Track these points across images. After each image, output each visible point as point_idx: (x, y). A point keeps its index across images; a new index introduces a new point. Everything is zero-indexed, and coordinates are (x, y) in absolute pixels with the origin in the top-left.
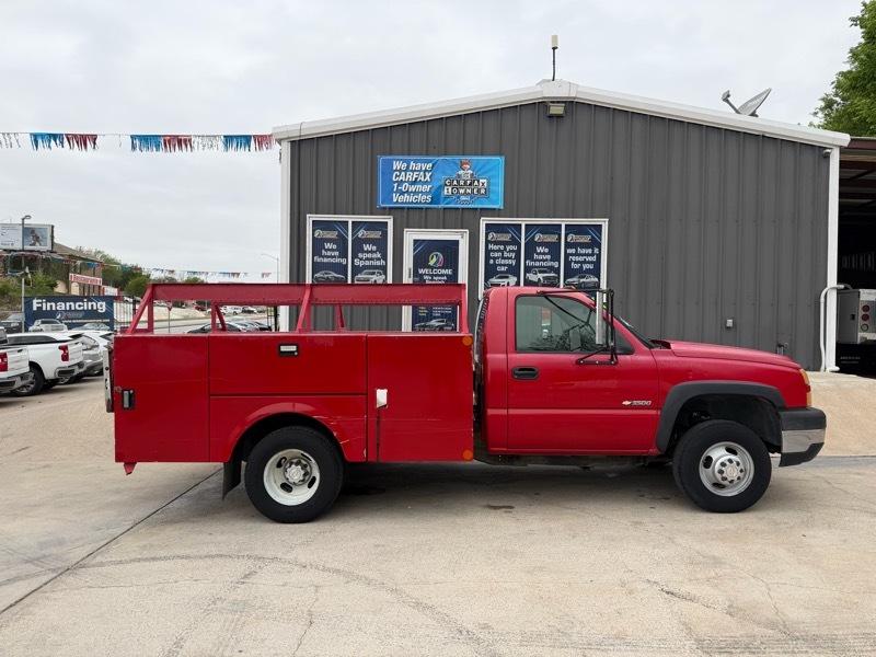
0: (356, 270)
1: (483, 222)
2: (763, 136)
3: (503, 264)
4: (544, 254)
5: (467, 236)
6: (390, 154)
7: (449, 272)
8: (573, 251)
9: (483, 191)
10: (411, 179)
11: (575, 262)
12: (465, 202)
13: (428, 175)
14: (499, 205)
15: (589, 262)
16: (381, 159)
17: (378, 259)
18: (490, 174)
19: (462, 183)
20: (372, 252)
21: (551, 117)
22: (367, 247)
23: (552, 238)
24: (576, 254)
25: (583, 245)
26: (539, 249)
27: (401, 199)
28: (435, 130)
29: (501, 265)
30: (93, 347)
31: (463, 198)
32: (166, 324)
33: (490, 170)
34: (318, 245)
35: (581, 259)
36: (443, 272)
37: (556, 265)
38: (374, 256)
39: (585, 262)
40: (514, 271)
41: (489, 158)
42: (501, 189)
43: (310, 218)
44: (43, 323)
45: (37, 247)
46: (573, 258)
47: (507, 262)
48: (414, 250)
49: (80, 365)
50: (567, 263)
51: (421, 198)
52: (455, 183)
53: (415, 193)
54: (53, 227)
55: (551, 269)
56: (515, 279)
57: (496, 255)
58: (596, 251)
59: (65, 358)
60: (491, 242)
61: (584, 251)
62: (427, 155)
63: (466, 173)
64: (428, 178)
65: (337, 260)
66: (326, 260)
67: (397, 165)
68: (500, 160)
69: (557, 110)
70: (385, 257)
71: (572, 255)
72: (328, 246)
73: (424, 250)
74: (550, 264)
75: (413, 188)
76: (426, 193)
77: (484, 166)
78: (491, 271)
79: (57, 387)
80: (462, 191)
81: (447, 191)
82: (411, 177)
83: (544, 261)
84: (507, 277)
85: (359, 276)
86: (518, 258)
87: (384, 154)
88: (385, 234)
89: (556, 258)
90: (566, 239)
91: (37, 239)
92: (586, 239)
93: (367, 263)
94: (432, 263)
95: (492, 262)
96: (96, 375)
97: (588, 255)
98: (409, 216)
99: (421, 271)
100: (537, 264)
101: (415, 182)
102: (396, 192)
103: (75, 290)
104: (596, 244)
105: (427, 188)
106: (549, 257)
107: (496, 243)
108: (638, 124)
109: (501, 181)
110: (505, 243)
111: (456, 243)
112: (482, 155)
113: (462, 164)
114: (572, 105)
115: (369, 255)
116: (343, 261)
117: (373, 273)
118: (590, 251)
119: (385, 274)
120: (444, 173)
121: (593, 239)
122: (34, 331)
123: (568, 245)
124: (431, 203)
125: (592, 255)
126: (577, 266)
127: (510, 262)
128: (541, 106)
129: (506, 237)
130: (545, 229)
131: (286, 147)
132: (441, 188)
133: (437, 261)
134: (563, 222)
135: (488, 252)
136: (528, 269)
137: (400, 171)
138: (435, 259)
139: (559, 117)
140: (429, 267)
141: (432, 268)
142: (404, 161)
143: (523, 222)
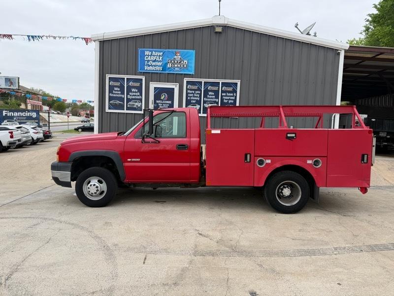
0: (128, 100)
1: (185, 80)
2: (311, 44)
3: (194, 99)
4: (212, 95)
5: (178, 86)
6: (144, 48)
7: (170, 102)
8: (225, 94)
9: (185, 66)
10: (153, 59)
11: (226, 99)
12: (177, 71)
13: (161, 58)
14: (192, 73)
15: (232, 100)
16: (140, 50)
17: (139, 96)
18: (189, 58)
19: (176, 62)
20: (135, 92)
21: (216, 33)
22: (133, 90)
23: (215, 88)
24: (226, 96)
25: (229, 92)
26: (210, 93)
27: (149, 68)
28: (164, 37)
29: (193, 100)
30: (26, 133)
31: (176, 69)
32: (67, 124)
33: (188, 57)
34: (111, 88)
35: (228, 98)
36: (167, 102)
37: (217, 100)
38: (137, 94)
39: (230, 99)
40: (199, 102)
41: (188, 51)
42: (193, 65)
43: (108, 76)
44: (8, 121)
45: (12, 87)
46: (225, 98)
47: (195, 98)
48: (155, 92)
49: (19, 140)
50: (222, 100)
51: (158, 68)
52: (173, 62)
53: (155, 66)
54: (19, 78)
55: (215, 102)
56: (199, 106)
57: (191, 95)
58: (235, 94)
59: (12, 137)
60: (189, 89)
61: (229, 94)
62: (160, 48)
63: (178, 57)
64: (161, 59)
65: (120, 96)
66: (115, 95)
67: (147, 53)
68: (193, 52)
69: (219, 30)
70: (141, 95)
71: (224, 96)
72: (116, 89)
73: (159, 92)
74: (214, 100)
75: (154, 64)
76: (160, 66)
77: (186, 54)
78: (188, 103)
79: (9, 150)
80: (176, 66)
81: (169, 65)
82: (153, 58)
83: (212, 98)
84: (196, 105)
85: (130, 103)
86: (200, 97)
87: (141, 48)
88: (141, 84)
89: (217, 97)
90: (222, 89)
91: (12, 83)
92: (230, 89)
93: (133, 97)
94: (162, 98)
95: (189, 98)
96: (29, 145)
97: (231, 96)
98: (153, 76)
99: (157, 102)
100: (209, 100)
101: (155, 61)
102: (146, 65)
103: (29, 108)
104: (235, 91)
105: (160, 64)
106: (214, 97)
107: (191, 90)
108: (255, 37)
109: (193, 61)
110: (195, 90)
111: (173, 89)
112: (185, 49)
113: (176, 53)
114: (225, 27)
115: (134, 94)
116: (123, 96)
117: (136, 102)
118: (232, 94)
119: (142, 102)
120: (168, 57)
121: (233, 89)
122: (4, 125)
123: (222, 92)
124: (162, 71)
125: (233, 96)
126: (226, 101)
127: (197, 98)
128: (211, 28)
129: (195, 87)
130: (213, 84)
131: (98, 44)
132: (166, 64)
133: (165, 98)
134: (221, 81)
135: (187, 94)
136: (205, 102)
137: (148, 55)
138: (164, 96)
139: (220, 33)
140: (161, 100)
141: (162, 100)
142: (150, 51)
143: (203, 80)
